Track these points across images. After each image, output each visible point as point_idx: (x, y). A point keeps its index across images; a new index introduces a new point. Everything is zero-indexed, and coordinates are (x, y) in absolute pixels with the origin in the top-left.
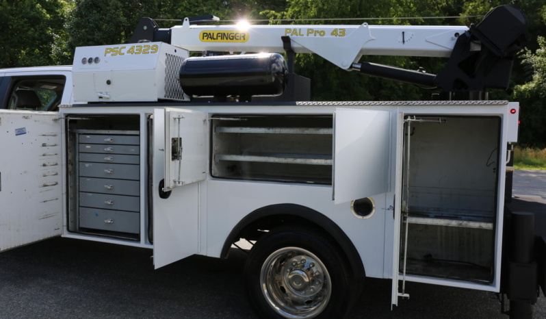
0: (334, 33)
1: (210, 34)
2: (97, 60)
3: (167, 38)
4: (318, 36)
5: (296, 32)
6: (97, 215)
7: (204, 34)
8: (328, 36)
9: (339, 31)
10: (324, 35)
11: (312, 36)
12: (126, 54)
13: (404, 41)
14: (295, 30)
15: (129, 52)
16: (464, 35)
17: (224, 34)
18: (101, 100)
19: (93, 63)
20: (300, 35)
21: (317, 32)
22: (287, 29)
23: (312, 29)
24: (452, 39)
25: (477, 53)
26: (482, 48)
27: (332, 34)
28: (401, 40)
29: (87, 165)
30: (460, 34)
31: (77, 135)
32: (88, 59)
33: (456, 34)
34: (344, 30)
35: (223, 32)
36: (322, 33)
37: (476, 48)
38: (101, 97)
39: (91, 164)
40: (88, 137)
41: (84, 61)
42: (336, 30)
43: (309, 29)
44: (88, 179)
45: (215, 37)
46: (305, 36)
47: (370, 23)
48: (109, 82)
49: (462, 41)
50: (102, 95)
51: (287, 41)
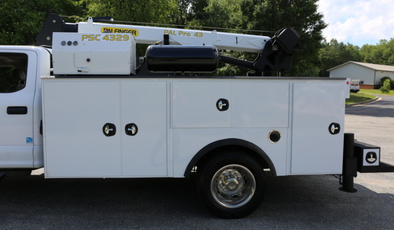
0: (196, 34)
1: (109, 29)
2: (76, 43)
3: (75, 29)
4: (186, 35)
5: (172, 32)
7: (104, 29)
8: (192, 36)
9: (199, 34)
10: (190, 35)
11: (182, 35)
12: (101, 40)
13: (237, 43)
14: (171, 31)
15: (104, 38)
16: (269, 42)
17: (120, 30)
18: (80, 73)
20: (174, 34)
21: (185, 33)
22: (165, 30)
23: (182, 32)
24: (263, 43)
25: (275, 51)
26: (278, 49)
27: (195, 35)
28: (236, 42)
30: (267, 41)
32: (67, 42)
33: (265, 41)
34: (202, 33)
35: (119, 29)
36: (189, 34)
37: (275, 49)
38: (79, 71)
41: (63, 43)
43: (180, 32)
45: (113, 31)
46: (178, 35)
47: (218, 30)
48: (88, 60)
49: (268, 44)
50: (82, 70)
51: (166, 37)
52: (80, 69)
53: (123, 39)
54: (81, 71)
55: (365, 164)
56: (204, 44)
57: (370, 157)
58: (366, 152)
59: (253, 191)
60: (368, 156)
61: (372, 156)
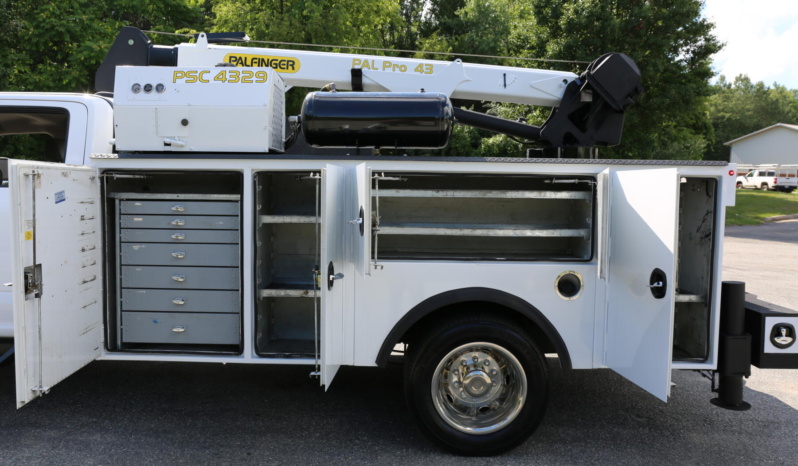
0: (419, 68)
1: (240, 58)
2: (160, 88)
4: (397, 71)
5: (368, 64)
6: (155, 322)
7: (231, 57)
8: (410, 71)
9: (424, 67)
10: (405, 70)
11: (389, 70)
12: (212, 81)
13: (505, 85)
14: (366, 61)
15: (217, 78)
16: (574, 83)
17: (263, 60)
18: (168, 149)
19: (154, 93)
20: (373, 68)
21: (396, 66)
22: (355, 60)
23: (390, 63)
24: (560, 86)
25: (588, 103)
26: (593, 98)
27: (416, 70)
28: (503, 83)
29: (136, 247)
30: (569, 82)
31: (117, 202)
32: (143, 85)
33: (565, 81)
34: (431, 65)
35: (261, 57)
36: (403, 68)
37: (587, 98)
38: (166, 144)
39: (144, 246)
40: (138, 204)
41: (136, 88)
42: (421, 65)
43: (385, 62)
44: (139, 269)
45: (249, 63)
46: (380, 70)
47: (465, 60)
48: (185, 122)
49: (572, 89)
50: (172, 141)
51: (357, 74)
52: (168, 141)
53: (254, 79)
54: (169, 145)
55: (769, 348)
56: (423, 90)
57: (779, 335)
58: (770, 323)
59: (522, 399)
60: (776, 332)
61: (784, 331)
